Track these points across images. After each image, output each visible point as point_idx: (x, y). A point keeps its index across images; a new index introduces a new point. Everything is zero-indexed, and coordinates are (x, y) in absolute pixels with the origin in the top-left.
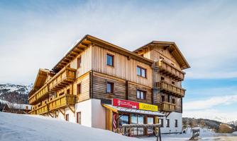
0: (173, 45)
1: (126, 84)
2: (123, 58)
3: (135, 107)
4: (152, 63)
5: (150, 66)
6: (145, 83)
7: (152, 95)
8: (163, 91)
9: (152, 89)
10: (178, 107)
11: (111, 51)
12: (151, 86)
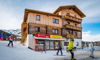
0: (74, 6)
1: (46, 27)
2: (45, 16)
3: (48, 37)
4: (61, 17)
5: (61, 18)
6: (57, 26)
7: (62, 31)
8: (67, 29)
9: (62, 29)
10: (79, 36)
11: (39, 14)
12: (61, 27)
